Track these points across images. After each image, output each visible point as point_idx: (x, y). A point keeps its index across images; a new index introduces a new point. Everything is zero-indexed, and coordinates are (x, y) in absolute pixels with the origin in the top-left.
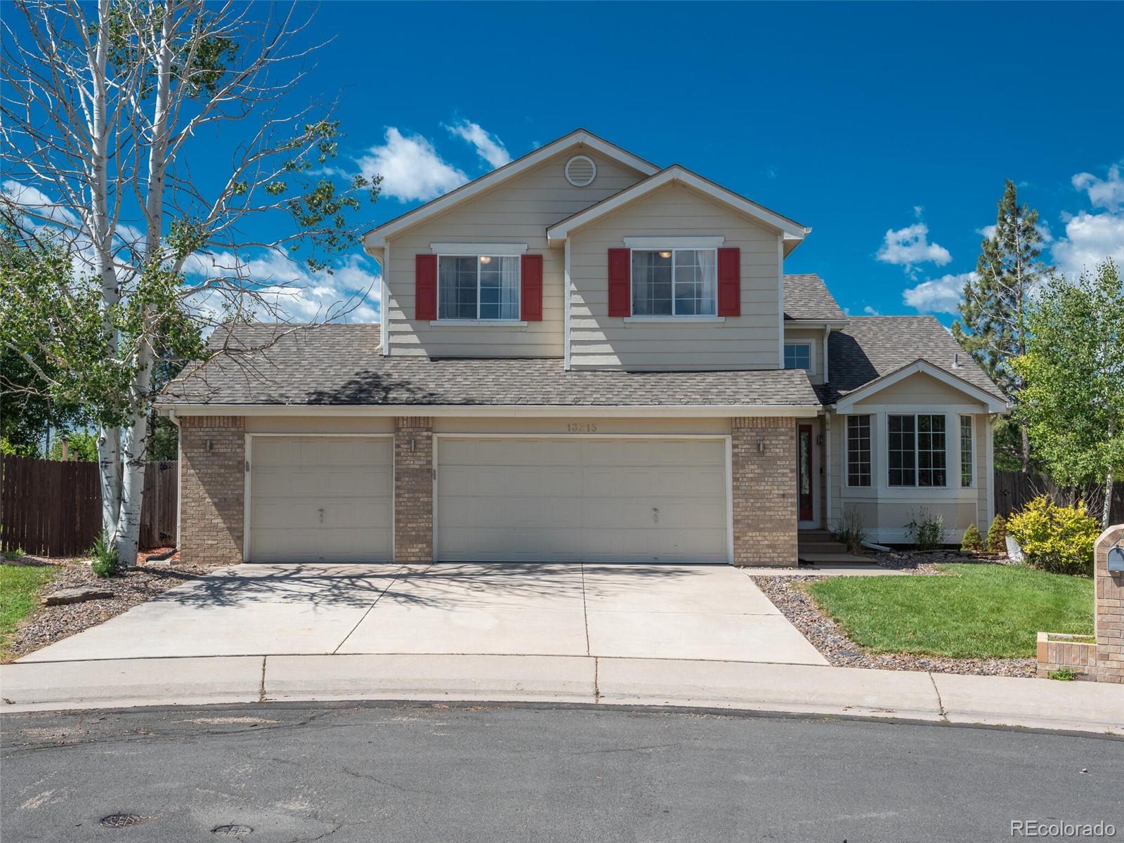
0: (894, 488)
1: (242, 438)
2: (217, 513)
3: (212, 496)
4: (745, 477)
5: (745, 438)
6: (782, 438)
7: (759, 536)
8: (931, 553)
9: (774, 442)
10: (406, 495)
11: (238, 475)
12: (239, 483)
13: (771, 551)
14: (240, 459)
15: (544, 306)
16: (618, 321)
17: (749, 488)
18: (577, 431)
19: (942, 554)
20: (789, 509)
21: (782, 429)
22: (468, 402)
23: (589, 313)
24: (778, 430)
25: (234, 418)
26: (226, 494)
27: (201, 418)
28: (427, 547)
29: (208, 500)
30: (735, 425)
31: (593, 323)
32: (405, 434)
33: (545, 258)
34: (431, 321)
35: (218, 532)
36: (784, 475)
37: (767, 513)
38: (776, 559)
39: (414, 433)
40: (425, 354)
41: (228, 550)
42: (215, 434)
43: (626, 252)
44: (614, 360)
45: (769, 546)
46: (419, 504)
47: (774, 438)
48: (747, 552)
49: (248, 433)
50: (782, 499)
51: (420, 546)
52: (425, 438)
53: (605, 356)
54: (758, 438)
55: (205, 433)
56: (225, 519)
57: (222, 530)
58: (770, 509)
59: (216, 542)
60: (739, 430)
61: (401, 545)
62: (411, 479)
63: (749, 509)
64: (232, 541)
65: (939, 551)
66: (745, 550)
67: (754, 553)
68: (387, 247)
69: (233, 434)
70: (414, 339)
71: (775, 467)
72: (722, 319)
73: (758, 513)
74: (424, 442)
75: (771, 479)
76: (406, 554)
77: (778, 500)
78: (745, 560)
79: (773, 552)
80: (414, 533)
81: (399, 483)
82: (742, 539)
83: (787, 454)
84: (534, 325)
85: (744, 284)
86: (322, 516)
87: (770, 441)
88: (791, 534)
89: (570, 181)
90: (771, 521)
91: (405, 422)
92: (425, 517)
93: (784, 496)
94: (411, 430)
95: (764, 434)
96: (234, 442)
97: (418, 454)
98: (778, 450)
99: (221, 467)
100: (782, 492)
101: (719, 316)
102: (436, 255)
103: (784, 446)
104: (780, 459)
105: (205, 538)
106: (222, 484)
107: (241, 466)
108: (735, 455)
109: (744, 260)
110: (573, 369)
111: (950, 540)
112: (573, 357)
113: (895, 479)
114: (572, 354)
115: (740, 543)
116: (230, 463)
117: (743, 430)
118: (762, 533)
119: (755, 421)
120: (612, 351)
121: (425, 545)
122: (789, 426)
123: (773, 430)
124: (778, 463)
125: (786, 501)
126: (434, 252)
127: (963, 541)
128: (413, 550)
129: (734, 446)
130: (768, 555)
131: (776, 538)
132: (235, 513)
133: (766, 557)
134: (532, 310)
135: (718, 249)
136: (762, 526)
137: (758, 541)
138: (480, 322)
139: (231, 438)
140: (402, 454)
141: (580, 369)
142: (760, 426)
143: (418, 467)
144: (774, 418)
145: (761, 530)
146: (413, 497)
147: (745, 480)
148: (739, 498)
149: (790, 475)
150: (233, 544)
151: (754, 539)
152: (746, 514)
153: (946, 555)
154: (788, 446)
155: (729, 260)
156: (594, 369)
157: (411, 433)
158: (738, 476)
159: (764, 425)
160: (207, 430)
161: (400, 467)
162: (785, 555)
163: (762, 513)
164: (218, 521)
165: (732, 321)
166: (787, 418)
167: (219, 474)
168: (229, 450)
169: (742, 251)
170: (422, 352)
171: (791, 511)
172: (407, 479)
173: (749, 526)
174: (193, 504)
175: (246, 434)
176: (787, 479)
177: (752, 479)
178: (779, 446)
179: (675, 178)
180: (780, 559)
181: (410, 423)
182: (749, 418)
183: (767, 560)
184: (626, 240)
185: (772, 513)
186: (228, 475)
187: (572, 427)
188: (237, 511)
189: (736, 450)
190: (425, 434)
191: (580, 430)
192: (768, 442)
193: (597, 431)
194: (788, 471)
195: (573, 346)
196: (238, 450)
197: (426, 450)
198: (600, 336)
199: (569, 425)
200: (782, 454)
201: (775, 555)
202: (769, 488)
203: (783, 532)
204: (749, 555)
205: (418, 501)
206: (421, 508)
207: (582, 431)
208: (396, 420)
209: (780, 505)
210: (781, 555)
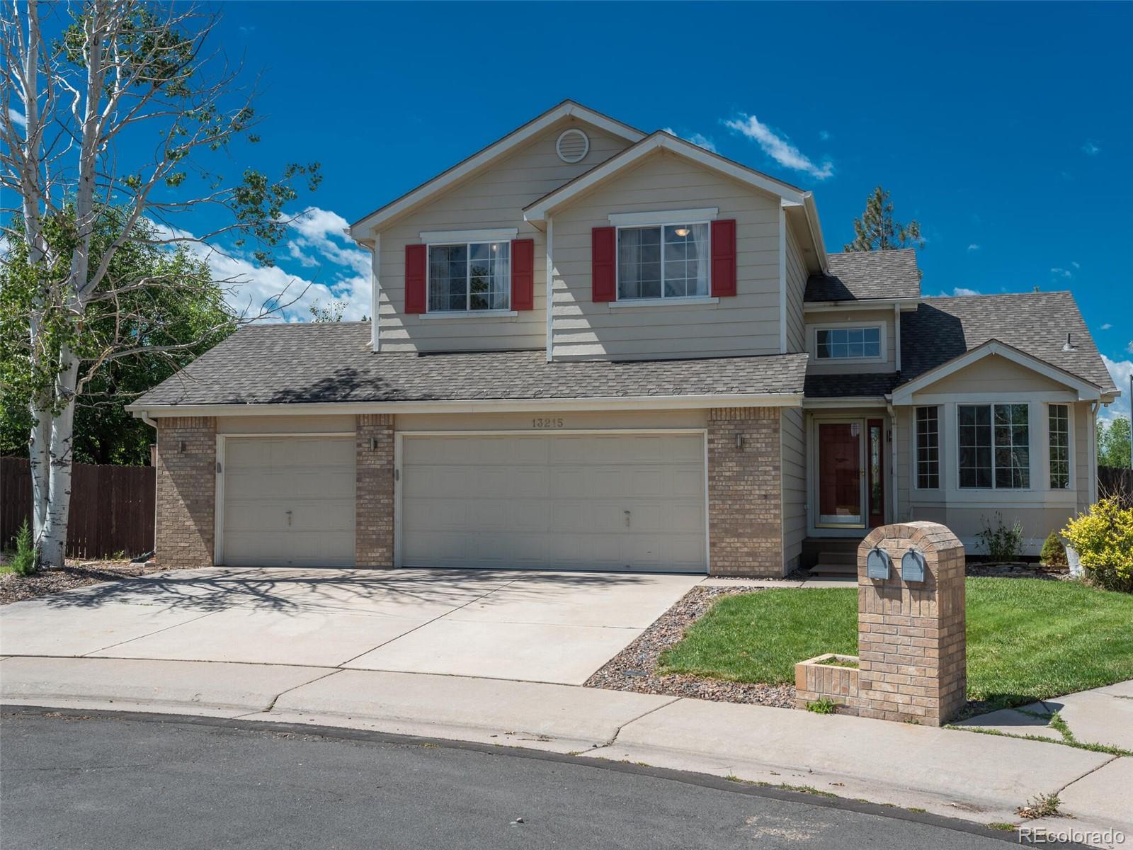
0: (965, 490)
1: (212, 438)
2: (189, 515)
3: (185, 498)
4: (722, 476)
5: (722, 432)
6: (764, 431)
7: (738, 542)
8: (994, 566)
9: (755, 436)
10: (367, 497)
11: (209, 477)
12: (209, 485)
13: (751, 559)
14: (210, 460)
15: (535, 293)
16: (602, 307)
17: (727, 488)
18: (543, 427)
19: (1006, 567)
20: (772, 511)
21: (765, 421)
23: (572, 299)
24: (759, 422)
25: (205, 418)
26: (198, 496)
27: (175, 419)
28: (387, 552)
29: (182, 502)
30: (712, 417)
31: (576, 310)
32: (367, 432)
33: (536, 242)
34: (420, 315)
35: (190, 534)
36: (766, 473)
37: (747, 516)
38: (757, 569)
39: (375, 432)
40: (416, 350)
41: (199, 553)
42: (188, 435)
43: (611, 230)
44: (599, 350)
45: (748, 554)
46: (379, 506)
47: (755, 431)
48: (724, 560)
49: (219, 433)
50: (764, 501)
51: (380, 550)
52: (386, 436)
53: (590, 346)
54: (737, 431)
55: (179, 435)
56: (197, 521)
57: (193, 533)
58: (749, 511)
59: (188, 545)
60: (716, 423)
61: (362, 549)
62: (372, 480)
63: (726, 511)
64: (203, 544)
65: (1003, 563)
66: (722, 558)
67: (732, 561)
68: (377, 238)
69: (205, 435)
70: (403, 334)
71: (756, 464)
72: (716, 300)
73: (737, 516)
74: (385, 441)
75: (751, 478)
76: (368, 559)
77: (759, 502)
78: (722, 569)
79: (753, 561)
80: (374, 537)
81: (361, 485)
82: (719, 545)
83: (769, 449)
84: (525, 315)
85: (741, 259)
86: (290, 518)
87: (751, 434)
88: (777, 540)
89: (562, 158)
90: (751, 525)
91: (366, 420)
92: (385, 519)
93: (766, 497)
94: (372, 428)
95: (743, 427)
96: (205, 443)
97: (380, 453)
98: (759, 445)
99: (193, 468)
100: (763, 493)
101: (712, 297)
102: (426, 245)
103: (767, 440)
104: (762, 454)
105: (179, 540)
106: (194, 486)
107: (213, 467)
108: (711, 451)
109: (741, 232)
110: (555, 361)
111: (1028, 551)
112: (556, 347)
113: (967, 480)
114: (554, 344)
115: (716, 550)
116: (202, 465)
117: (720, 423)
118: (742, 540)
119: (733, 413)
120: (596, 340)
121: (385, 550)
122: (772, 417)
123: (754, 422)
124: (760, 459)
125: (768, 502)
126: (423, 242)
127: (1042, 553)
128: (374, 555)
129: (711, 441)
130: (748, 564)
131: (756, 545)
132: (206, 515)
133: (745, 566)
134: (523, 299)
135: (712, 222)
136: (740, 531)
137: (737, 548)
138: (469, 314)
139: (202, 439)
140: (364, 453)
141: (563, 360)
143: (379, 467)
144: (754, 408)
145: (739, 536)
146: (372, 499)
147: (722, 479)
148: (715, 499)
149: (773, 473)
150: (203, 547)
151: (732, 545)
152: (723, 517)
153: (1012, 568)
154: (771, 440)
155: (724, 233)
156: (576, 360)
157: (372, 431)
158: (714, 474)
159: (743, 417)
160: (180, 431)
161: (361, 467)
162: (767, 564)
163: (741, 517)
164: (190, 523)
165: (728, 301)
166: (769, 408)
167: (191, 476)
168: (201, 451)
169: (738, 222)
170: (411, 347)
171: (776, 514)
172: (368, 480)
173: (726, 531)
174: (168, 506)
175: (217, 435)
176: (770, 478)
177: (730, 478)
178: (760, 440)
179: (659, 146)
180: (762, 569)
181: (370, 421)
182: (726, 408)
183: (746, 569)
184: (610, 217)
185: (752, 516)
186: (199, 477)
187: (536, 423)
188: (208, 513)
189: (712, 446)
190: (386, 432)
191: (545, 426)
192: (748, 436)
193: (563, 427)
194: (771, 468)
195: (555, 336)
196: (209, 451)
197: (387, 449)
198: (584, 323)
199: (534, 421)
200: (763, 450)
201: (756, 564)
202: (749, 488)
203: (765, 537)
204: (726, 564)
205: (379, 503)
206: (382, 510)
207: (547, 427)
208: (358, 417)
209: (761, 507)
210: (762, 564)
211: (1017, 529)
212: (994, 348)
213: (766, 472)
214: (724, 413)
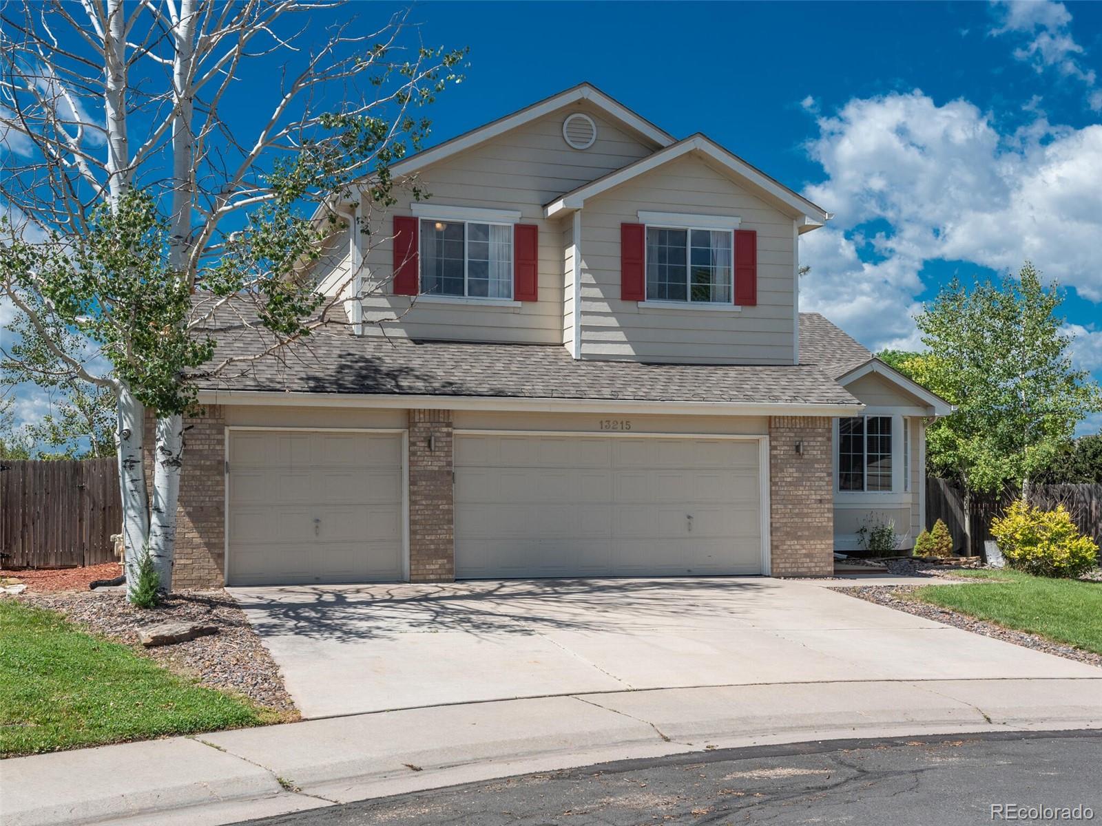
0: (843, 492)
1: (221, 432)
2: (191, 525)
3: (185, 504)
4: (784, 481)
5: (783, 439)
6: (820, 439)
7: (797, 544)
9: (812, 444)
10: (424, 502)
11: (218, 478)
12: (219, 488)
13: (808, 560)
14: (220, 458)
15: (540, 284)
16: (630, 306)
17: (788, 493)
18: (610, 429)
20: (826, 515)
21: (820, 430)
22: (499, 394)
23: (601, 295)
24: (816, 431)
25: (212, 407)
26: (202, 501)
28: (448, 563)
29: (180, 509)
30: (772, 424)
31: (604, 307)
32: (422, 429)
33: (540, 229)
34: (411, 296)
35: (193, 548)
36: (821, 479)
37: (805, 520)
38: (813, 569)
39: (432, 429)
41: (207, 571)
43: (640, 228)
44: (627, 350)
45: (806, 556)
46: (438, 513)
47: (812, 439)
48: (785, 562)
49: (228, 426)
50: (819, 505)
51: (440, 561)
52: (445, 435)
53: (618, 345)
54: (797, 439)
56: (202, 534)
57: (198, 546)
58: (807, 515)
59: (190, 561)
60: (778, 430)
61: (418, 561)
62: (429, 483)
63: (787, 515)
64: (211, 560)
66: (781, 560)
67: (793, 563)
69: (211, 426)
70: (391, 317)
71: (812, 470)
72: (739, 308)
73: (796, 520)
74: (443, 439)
75: (808, 484)
76: (425, 572)
77: (815, 506)
78: (783, 571)
79: (810, 562)
80: (432, 547)
81: (416, 488)
82: (781, 548)
83: (824, 456)
84: (528, 307)
85: (760, 271)
86: (317, 527)
87: (809, 442)
88: (828, 542)
89: (569, 142)
90: (809, 528)
91: (422, 416)
92: (446, 527)
93: (821, 501)
94: (428, 425)
95: (802, 435)
96: (212, 437)
97: (438, 453)
98: (815, 453)
99: (195, 467)
100: (819, 497)
101: (735, 305)
102: (417, 218)
103: (822, 448)
104: (818, 461)
106: (197, 490)
107: (221, 467)
108: (772, 457)
109: (761, 244)
110: (584, 358)
111: (896, 546)
112: (583, 345)
113: (845, 483)
114: (582, 341)
115: (779, 552)
116: (208, 463)
117: (782, 430)
118: (800, 542)
119: (793, 421)
120: (625, 339)
121: (446, 561)
122: (827, 426)
123: (811, 430)
124: (816, 466)
125: (823, 507)
126: (415, 215)
128: (433, 567)
129: (772, 448)
130: (805, 565)
131: (813, 547)
132: (215, 525)
133: (804, 568)
134: (526, 289)
135: (735, 231)
136: (799, 534)
137: (796, 550)
138: (467, 300)
139: (208, 432)
140: (419, 453)
141: (591, 359)
142: (798, 426)
143: (437, 469)
144: (812, 417)
145: (799, 538)
146: (431, 505)
147: (784, 484)
148: (777, 504)
149: (827, 479)
150: (212, 563)
151: (792, 547)
152: (785, 521)
154: (825, 447)
155: (746, 241)
156: (606, 359)
157: (429, 428)
158: (775, 479)
159: (802, 425)
161: (416, 469)
162: (822, 564)
163: (800, 520)
164: (193, 535)
165: (748, 311)
166: (824, 417)
168: (206, 447)
169: (758, 234)
171: (828, 517)
172: (424, 483)
173: (788, 534)
175: (225, 427)
176: (824, 483)
177: (790, 484)
178: (817, 448)
179: (698, 148)
180: (817, 569)
181: (427, 417)
182: (787, 416)
183: (805, 570)
184: (640, 214)
185: (810, 520)
186: (205, 479)
187: (604, 424)
188: (218, 522)
189: (773, 452)
190: (445, 430)
192: (806, 444)
193: (631, 430)
194: (825, 474)
195: (583, 332)
196: (218, 448)
197: (446, 449)
198: (612, 321)
199: (601, 422)
200: (819, 457)
201: (813, 564)
202: (807, 493)
203: (820, 540)
204: (788, 565)
205: (438, 509)
206: (441, 517)
207: (614, 430)
208: (409, 413)
209: (817, 511)
210: (818, 564)
211: (891, 525)
212: (877, 368)
213: (821, 478)
214: (786, 421)
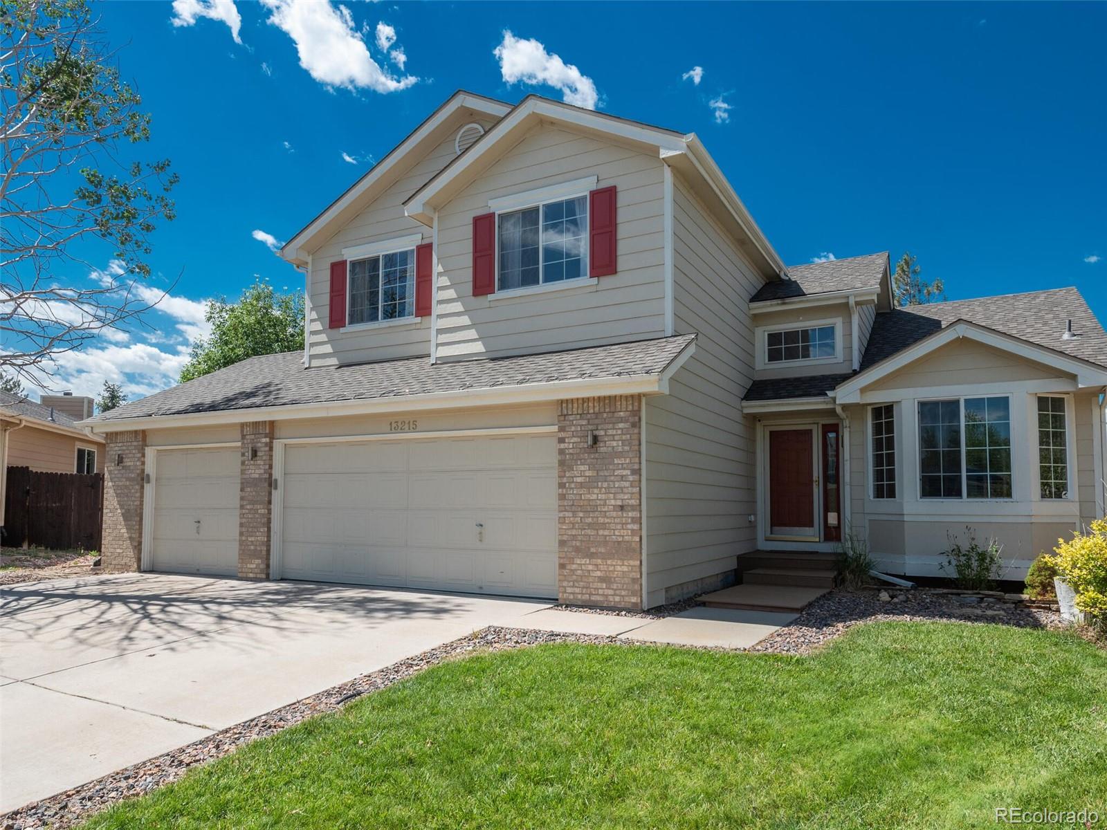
0: (927, 500)
1: (143, 451)
2: (123, 523)
3: (122, 507)
4: (573, 482)
5: (573, 429)
6: (621, 425)
7: (590, 564)
8: (959, 594)
9: (610, 432)
10: (248, 507)
11: (138, 487)
12: (138, 495)
13: (604, 586)
14: (140, 471)
16: (481, 301)
17: (578, 497)
18: (399, 430)
19: (975, 598)
20: (629, 526)
21: (622, 413)
23: (455, 296)
24: (616, 415)
25: (136, 432)
26: (129, 505)
27: (117, 433)
28: (263, 563)
29: (119, 511)
30: (564, 409)
31: (458, 307)
32: (249, 441)
34: (341, 329)
35: (124, 541)
36: (622, 478)
37: (601, 532)
38: (611, 598)
39: (256, 440)
40: (337, 363)
41: (129, 559)
42: (124, 448)
43: (491, 217)
45: (602, 580)
46: (257, 516)
47: (611, 426)
48: (574, 587)
49: (147, 446)
50: (620, 513)
51: (257, 561)
52: (264, 445)
53: (470, 344)
54: (590, 427)
55: (119, 448)
56: (128, 529)
57: (126, 540)
58: (604, 526)
59: (122, 551)
60: (567, 417)
61: (243, 559)
62: (252, 489)
63: (577, 526)
64: (133, 551)
65: (970, 592)
66: (571, 583)
67: (583, 588)
68: (309, 259)
69: (137, 447)
70: (328, 349)
71: (611, 467)
72: (594, 281)
73: (589, 532)
74: (264, 449)
75: (605, 485)
76: (246, 570)
77: (614, 514)
78: (571, 597)
79: (607, 588)
80: (252, 547)
81: (243, 494)
82: (568, 567)
83: (627, 448)
84: (426, 319)
85: (622, 231)
86: (198, 527)
87: (606, 430)
88: (632, 563)
90: (605, 543)
91: (249, 429)
92: (264, 530)
93: (622, 508)
94: (253, 437)
95: (596, 421)
96: (138, 455)
97: (259, 462)
98: (615, 444)
99: (127, 479)
100: (619, 503)
101: (590, 277)
102: (347, 261)
103: (624, 437)
104: (621, 455)
105: (116, 546)
106: (127, 496)
107: (143, 478)
108: (561, 452)
109: (622, 200)
110: (439, 362)
111: (1009, 575)
113: (931, 488)
114: (438, 345)
115: (566, 572)
116: (134, 476)
117: (571, 418)
118: (594, 561)
119: (585, 405)
120: (477, 336)
121: (262, 561)
122: (630, 408)
123: (610, 415)
124: (616, 461)
125: (625, 515)
126: (345, 259)
127: (1027, 580)
128: (251, 566)
129: (561, 441)
130: (601, 592)
131: (611, 568)
132: (134, 523)
133: (598, 594)
134: (425, 305)
135: (590, 193)
136: (593, 550)
137: (589, 571)
138: (382, 324)
139: (136, 452)
140: (246, 462)
141: (446, 361)
142: (591, 411)
143: (257, 476)
144: (609, 396)
145: (591, 556)
146: (252, 509)
147: (573, 485)
148: (566, 511)
149: (631, 478)
150: (133, 554)
151: (583, 567)
152: (574, 532)
153: (982, 599)
154: (628, 436)
155: (605, 203)
157: (253, 440)
158: (565, 480)
159: (597, 409)
160: (120, 445)
161: (245, 476)
163: (593, 533)
164: (124, 530)
165: (607, 281)
167: (126, 487)
168: (133, 463)
169: (619, 189)
170: (334, 361)
171: (633, 530)
172: (249, 489)
173: (577, 550)
174: (110, 515)
175: (146, 448)
176: (627, 484)
177: (581, 485)
178: (616, 438)
179: (531, 114)
180: (617, 599)
181: (252, 429)
182: (578, 399)
183: (599, 598)
184: (491, 203)
185: (606, 533)
186: (131, 487)
187: (394, 425)
188: (137, 522)
189: (562, 446)
190: (264, 440)
191: (401, 429)
192: (602, 433)
193: (417, 430)
195: (439, 335)
196: (138, 463)
197: (265, 458)
198: (465, 320)
199: (391, 424)
200: (620, 449)
201: (611, 592)
202: (604, 497)
203: (621, 559)
204: (577, 590)
205: (257, 513)
206: (259, 520)
207: (402, 431)
208: (243, 425)
209: (617, 520)
210: (618, 592)
211: (995, 548)
212: (961, 330)
213: (622, 476)
214: (575, 405)
